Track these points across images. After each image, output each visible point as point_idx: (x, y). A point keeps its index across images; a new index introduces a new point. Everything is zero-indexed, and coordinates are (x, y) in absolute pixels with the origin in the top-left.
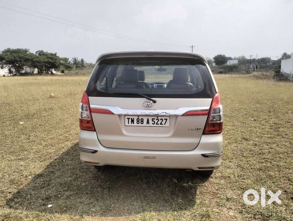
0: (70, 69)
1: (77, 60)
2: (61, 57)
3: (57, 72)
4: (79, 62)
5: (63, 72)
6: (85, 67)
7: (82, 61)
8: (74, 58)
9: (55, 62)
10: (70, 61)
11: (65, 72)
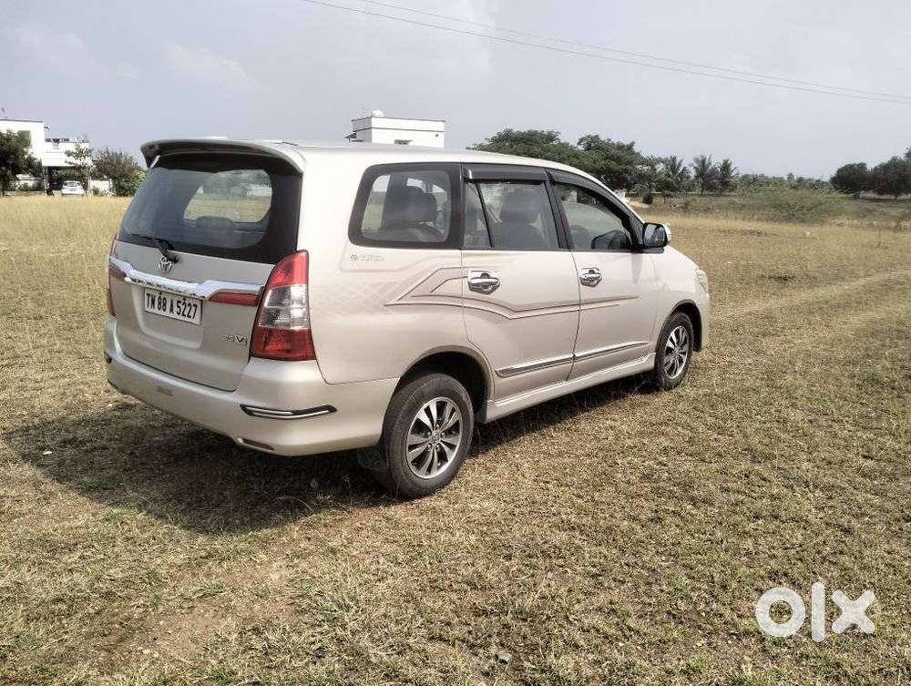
0: (672, 193)
1: (710, 164)
2: (645, 154)
3: (631, 200)
4: (714, 170)
5: (648, 200)
6: (734, 188)
7: (726, 166)
8: (701, 159)
9: (626, 171)
10: (684, 169)
11: (656, 200)
